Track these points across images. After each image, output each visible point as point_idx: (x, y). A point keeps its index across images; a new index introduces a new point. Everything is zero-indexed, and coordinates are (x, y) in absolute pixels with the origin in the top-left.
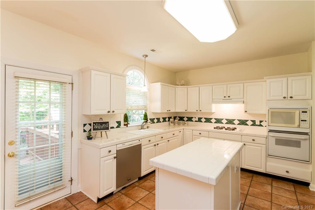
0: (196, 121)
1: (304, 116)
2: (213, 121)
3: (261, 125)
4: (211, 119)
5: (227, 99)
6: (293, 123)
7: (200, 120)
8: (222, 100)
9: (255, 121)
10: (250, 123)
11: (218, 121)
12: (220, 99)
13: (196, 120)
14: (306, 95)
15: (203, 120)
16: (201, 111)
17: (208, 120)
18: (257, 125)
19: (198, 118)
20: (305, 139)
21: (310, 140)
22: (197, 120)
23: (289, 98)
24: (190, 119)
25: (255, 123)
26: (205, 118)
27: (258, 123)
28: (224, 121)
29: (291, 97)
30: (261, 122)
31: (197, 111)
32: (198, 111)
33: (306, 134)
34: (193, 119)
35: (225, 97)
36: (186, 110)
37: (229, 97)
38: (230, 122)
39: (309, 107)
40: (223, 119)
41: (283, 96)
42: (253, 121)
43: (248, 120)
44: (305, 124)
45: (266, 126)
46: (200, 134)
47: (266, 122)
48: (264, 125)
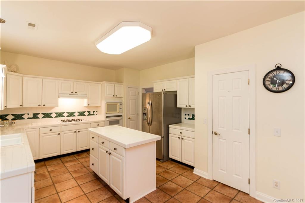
0: (29, 118)
1: (121, 107)
2: (54, 115)
3: (93, 115)
4: (51, 113)
5: (74, 94)
6: (116, 110)
7: (35, 116)
8: (68, 95)
9: (90, 112)
10: (86, 114)
11: (59, 115)
12: (67, 94)
13: (30, 117)
14: (121, 95)
15: (40, 116)
16: (44, 105)
17: (47, 115)
18: (91, 115)
19: (33, 114)
20: (121, 119)
21: (123, 119)
22: (32, 117)
23: (115, 96)
24: (19, 117)
25: (90, 113)
26: (43, 114)
27: (92, 113)
28: (66, 115)
30: (94, 112)
31: (39, 105)
32: (41, 106)
33: (121, 116)
34: (25, 116)
35: (72, 92)
36: (21, 106)
37: (76, 92)
38: (71, 114)
39: (122, 102)
40: (64, 113)
41: (113, 95)
42: (89, 112)
43: (85, 112)
44: (121, 111)
45: (97, 115)
46: (51, 130)
47: (97, 111)
48: (95, 114)
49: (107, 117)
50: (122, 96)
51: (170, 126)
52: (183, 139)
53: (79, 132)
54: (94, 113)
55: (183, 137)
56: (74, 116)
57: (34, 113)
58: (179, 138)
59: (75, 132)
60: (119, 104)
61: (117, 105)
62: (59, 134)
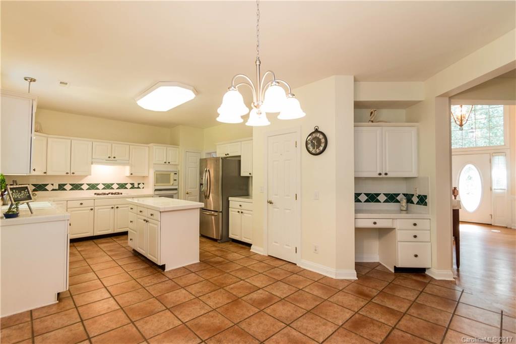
0: (53, 190)
1: (176, 177)
2: (85, 187)
3: (139, 188)
4: (82, 184)
5: (112, 160)
6: (169, 182)
7: (61, 187)
8: (104, 161)
9: (134, 184)
10: (129, 186)
11: (92, 187)
12: (103, 159)
13: (55, 188)
15: (68, 187)
16: (73, 173)
17: (76, 187)
18: (135, 188)
19: (59, 185)
20: (175, 194)
21: (178, 193)
22: (57, 188)
23: (168, 163)
24: (41, 188)
25: (134, 186)
26: (71, 185)
27: (136, 186)
28: (101, 187)
29: (169, 163)
30: (139, 184)
31: (67, 173)
32: (69, 174)
33: (176, 189)
34: (49, 187)
35: (109, 157)
36: (45, 173)
37: (114, 158)
38: (108, 186)
39: (178, 170)
40: (98, 184)
41: (164, 161)
42: (132, 184)
43: (127, 184)
44: (176, 183)
45: (143, 188)
46: (81, 204)
47: (143, 184)
48: (141, 187)
49: (156, 190)
50: (177, 163)
51: (230, 199)
52: (242, 212)
53: (117, 207)
54: (139, 186)
55: (242, 211)
56: (112, 188)
57: (60, 183)
58: (239, 212)
59: (112, 208)
60: (172, 174)
61: (170, 174)
62: (92, 209)
